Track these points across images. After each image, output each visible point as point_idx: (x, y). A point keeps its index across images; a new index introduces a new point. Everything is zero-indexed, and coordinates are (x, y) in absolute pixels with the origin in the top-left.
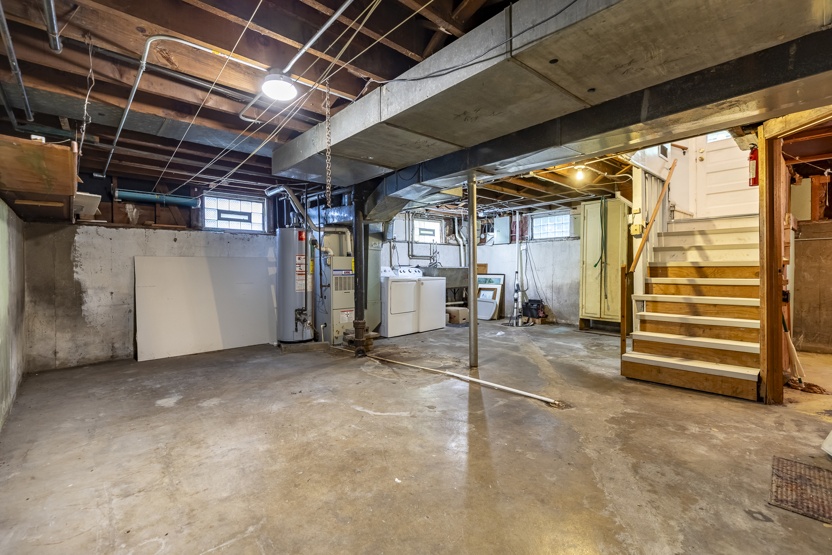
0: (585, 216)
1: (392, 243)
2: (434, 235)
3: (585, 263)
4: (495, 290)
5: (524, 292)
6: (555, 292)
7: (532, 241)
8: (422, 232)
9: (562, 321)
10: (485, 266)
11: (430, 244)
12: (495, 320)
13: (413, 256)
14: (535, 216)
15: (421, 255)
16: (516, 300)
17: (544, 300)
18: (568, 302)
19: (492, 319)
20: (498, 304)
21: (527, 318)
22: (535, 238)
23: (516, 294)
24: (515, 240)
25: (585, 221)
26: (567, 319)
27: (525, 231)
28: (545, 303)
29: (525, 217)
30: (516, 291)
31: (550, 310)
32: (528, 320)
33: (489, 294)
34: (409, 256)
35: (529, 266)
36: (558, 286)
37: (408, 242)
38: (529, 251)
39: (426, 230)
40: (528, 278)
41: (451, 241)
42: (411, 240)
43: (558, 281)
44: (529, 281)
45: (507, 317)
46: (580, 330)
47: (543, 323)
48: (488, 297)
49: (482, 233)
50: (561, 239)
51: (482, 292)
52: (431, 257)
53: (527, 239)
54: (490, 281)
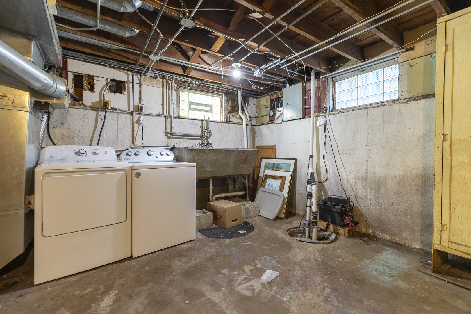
0: (449, 41)
1: (136, 117)
2: (211, 111)
3: (448, 138)
4: (283, 179)
5: (321, 185)
6: (371, 189)
7: (334, 112)
8: (193, 107)
9: (385, 235)
10: (273, 148)
11: (202, 120)
12: (281, 219)
13: (172, 134)
14: (338, 78)
15: (187, 133)
16: (310, 195)
17: (353, 199)
18: (396, 206)
19: (277, 218)
20: (286, 196)
21: (325, 224)
22: (337, 108)
23: (309, 187)
24: (310, 114)
25: (449, 54)
26: (395, 235)
27: (324, 99)
28: (354, 203)
29: (324, 82)
30: (310, 183)
31: (362, 215)
32: (328, 227)
33: (277, 183)
34: (166, 134)
35: (328, 148)
36: (377, 178)
37: (165, 117)
38: (329, 127)
39: (199, 104)
40: (328, 165)
41: (234, 120)
42: (171, 115)
43: (378, 171)
44: (328, 168)
45: (299, 215)
46: (434, 272)
47: (352, 234)
48: (274, 186)
49: (270, 110)
50: (382, 104)
51: (269, 181)
52: (202, 137)
53: (326, 111)
54: (278, 167)
